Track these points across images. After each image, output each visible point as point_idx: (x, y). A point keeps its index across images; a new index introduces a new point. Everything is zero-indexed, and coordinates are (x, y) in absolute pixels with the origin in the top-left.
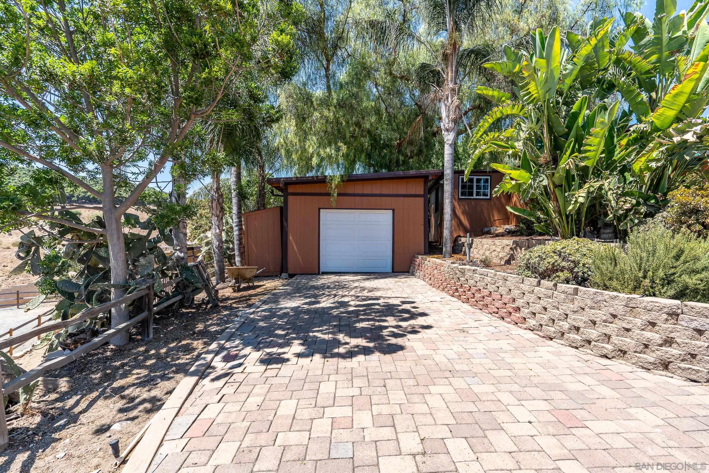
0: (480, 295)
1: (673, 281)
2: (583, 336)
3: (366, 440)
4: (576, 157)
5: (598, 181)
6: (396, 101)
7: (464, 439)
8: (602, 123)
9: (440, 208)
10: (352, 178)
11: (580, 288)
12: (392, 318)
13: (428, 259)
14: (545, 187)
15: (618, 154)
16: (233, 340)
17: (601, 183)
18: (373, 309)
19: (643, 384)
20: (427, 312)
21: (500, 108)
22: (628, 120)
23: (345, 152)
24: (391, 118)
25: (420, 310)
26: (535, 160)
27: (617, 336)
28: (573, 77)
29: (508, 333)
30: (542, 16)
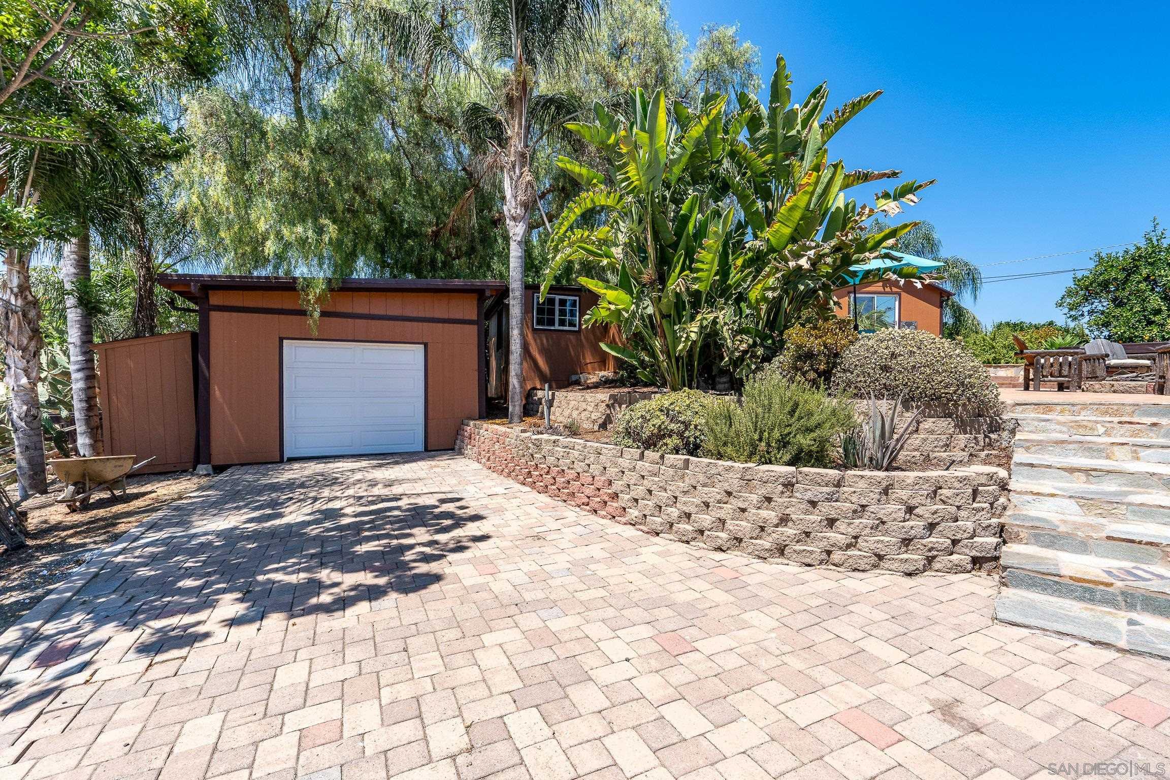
0: (563, 480)
1: (788, 443)
2: (695, 525)
3: (366, 754)
4: (687, 276)
5: (712, 311)
6: (429, 158)
7: (534, 709)
8: (716, 233)
9: (504, 344)
10: (350, 286)
11: (692, 458)
12: (423, 529)
13: (485, 425)
14: (650, 316)
15: (734, 277)
16: (64, 617)
17: (715, 315)
18: (389, 517)
19: (758, 578)
20: (482, 513)
21: (591, 193)
22: (743, 234)
23: (334, 236)
24: (422, 187)
25: (470, 512)
26: (637, 277)
27: (732, 519)
28: (682, 165)
29: (602, 533)
30: (647, 71)
